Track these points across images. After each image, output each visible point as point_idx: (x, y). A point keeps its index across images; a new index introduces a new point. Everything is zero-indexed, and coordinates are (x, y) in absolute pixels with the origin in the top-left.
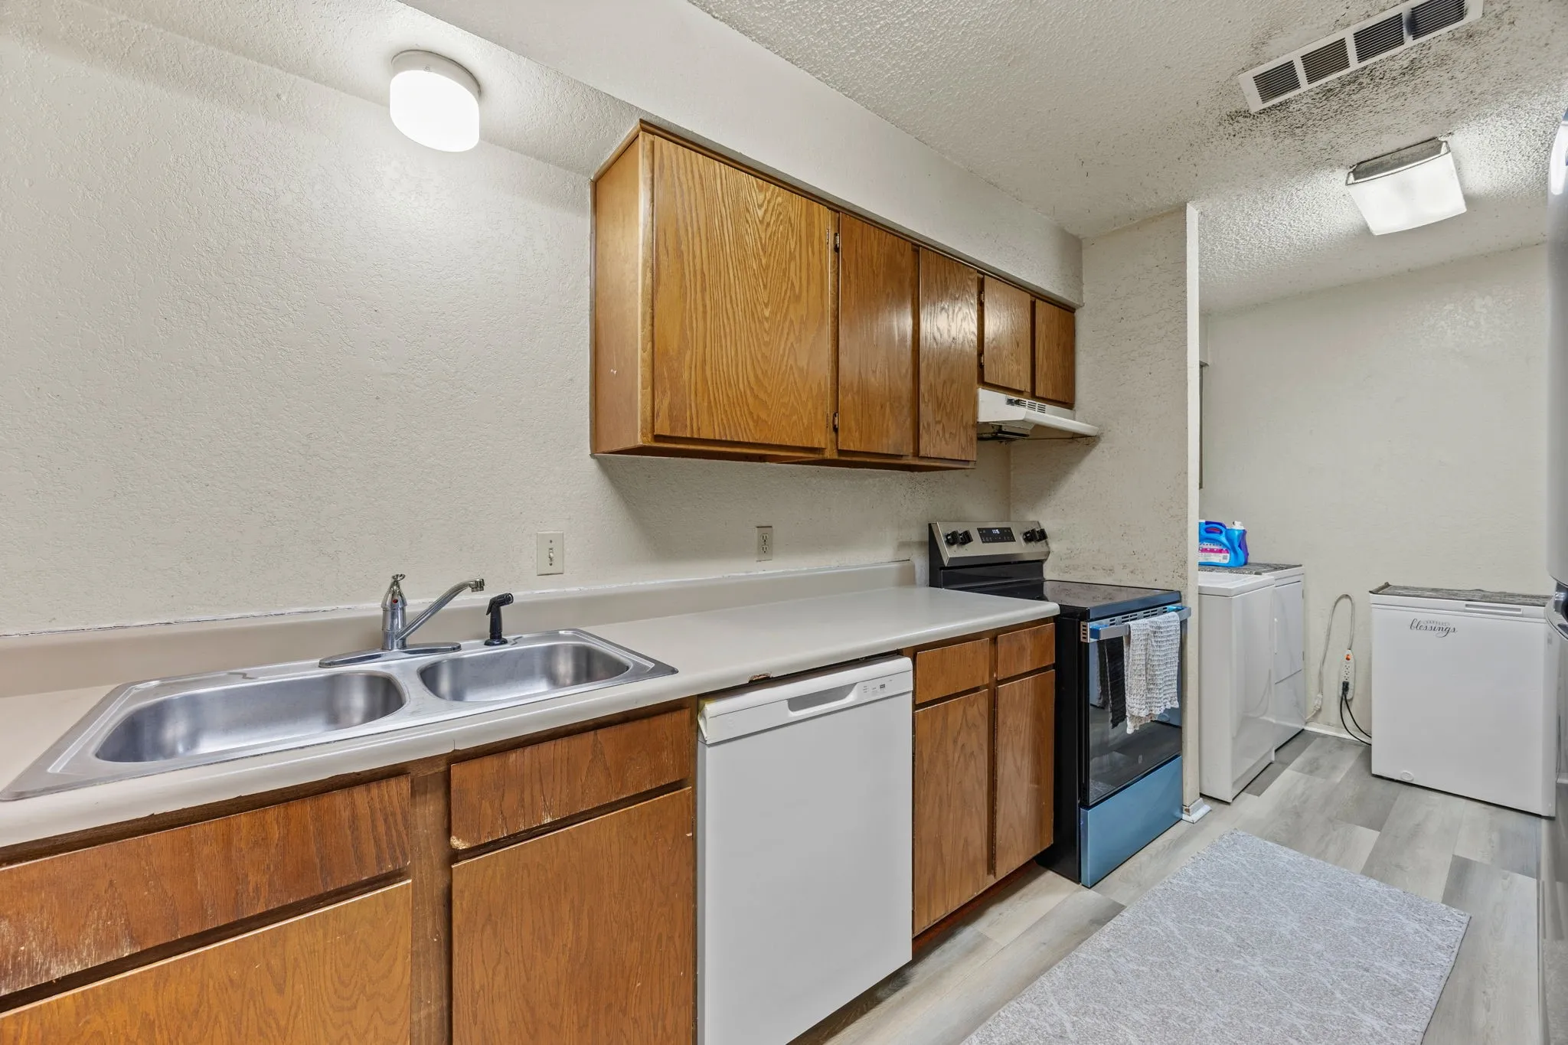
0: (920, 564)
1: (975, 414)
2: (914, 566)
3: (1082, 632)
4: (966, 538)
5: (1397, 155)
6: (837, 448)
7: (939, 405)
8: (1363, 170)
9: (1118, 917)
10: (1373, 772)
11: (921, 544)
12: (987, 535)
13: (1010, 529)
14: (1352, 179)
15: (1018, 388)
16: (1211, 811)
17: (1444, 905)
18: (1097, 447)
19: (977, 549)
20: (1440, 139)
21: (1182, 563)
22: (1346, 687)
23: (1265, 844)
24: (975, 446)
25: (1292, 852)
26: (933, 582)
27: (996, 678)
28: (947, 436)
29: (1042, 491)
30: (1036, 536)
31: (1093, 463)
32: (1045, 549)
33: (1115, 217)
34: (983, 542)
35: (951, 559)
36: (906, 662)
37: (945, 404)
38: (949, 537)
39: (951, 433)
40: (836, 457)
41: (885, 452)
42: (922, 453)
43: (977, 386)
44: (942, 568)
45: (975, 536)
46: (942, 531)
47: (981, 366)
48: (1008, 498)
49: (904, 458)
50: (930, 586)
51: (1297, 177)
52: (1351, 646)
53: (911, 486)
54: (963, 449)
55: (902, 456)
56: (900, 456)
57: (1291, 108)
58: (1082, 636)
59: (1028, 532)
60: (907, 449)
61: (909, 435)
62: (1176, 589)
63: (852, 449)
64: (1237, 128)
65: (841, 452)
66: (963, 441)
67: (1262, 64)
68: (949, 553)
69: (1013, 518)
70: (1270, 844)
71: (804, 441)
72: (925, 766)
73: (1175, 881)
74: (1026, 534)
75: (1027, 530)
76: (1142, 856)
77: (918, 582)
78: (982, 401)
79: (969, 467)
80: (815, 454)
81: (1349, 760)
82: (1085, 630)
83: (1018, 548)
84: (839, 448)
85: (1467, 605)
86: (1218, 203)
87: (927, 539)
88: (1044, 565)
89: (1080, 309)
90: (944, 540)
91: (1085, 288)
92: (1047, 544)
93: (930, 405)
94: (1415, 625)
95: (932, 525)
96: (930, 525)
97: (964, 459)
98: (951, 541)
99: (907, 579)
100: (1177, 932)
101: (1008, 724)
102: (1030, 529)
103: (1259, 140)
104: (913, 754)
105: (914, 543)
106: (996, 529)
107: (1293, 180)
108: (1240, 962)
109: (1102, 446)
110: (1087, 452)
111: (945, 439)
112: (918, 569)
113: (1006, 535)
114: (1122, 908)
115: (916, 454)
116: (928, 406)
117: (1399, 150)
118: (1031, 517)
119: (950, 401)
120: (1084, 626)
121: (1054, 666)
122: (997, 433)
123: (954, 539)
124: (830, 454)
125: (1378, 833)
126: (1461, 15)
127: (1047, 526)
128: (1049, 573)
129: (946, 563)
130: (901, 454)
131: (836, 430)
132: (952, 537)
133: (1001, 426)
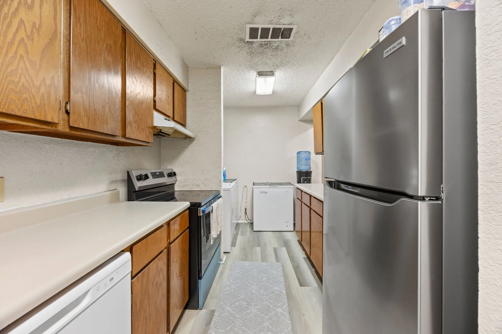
0: (122, 190)
1: (152, 123)
2: (119, 192)
3: (199, 212)
4: (146, 177)
5: (266, 73)
6: (69, 125)
7: (136, 114)
8: (260, 74)
9: (214, 317)
10: (254, 230)
11: (123, 181)
12: (155, 175)
13: (163, 172)
14: (258, 75)
15: (168, 115)
16: (226, 257)
17: (277, 263)
18: (194, 142)
19: (151, 181)
20: (274, 72)
21: (220, 181)
22: (246, 209)
23: (241, 262)
24: (152, 138)
25: (247, 262)
26: (130, 199)
27: (169, 242)
28: (140, 130)
29: (174, 158)
30: (172, 174)
31: (192, 148)
32: (175, 179)
33: (201, 62)
34: (153, 178)
35: (140, 187)
36: (128, 255)
37: (139, 114)
38: (138, 177)
39: (142, 128)
40: (67, 130)
41: (105, 132)
42: (127, 136)
43: (153, 110)
44: (134, 192)
45: (150, 176)
46: (134, 174)
47: (155, 101)
48: (160, 159)
49: (116, 137)
50: (128, 201)
51: (247, 70)
52: (247, 199)
53: (117, 153)
54: (147, 137)
55: (115, 136)
56: (114, 136)
57: (253, 45)
58: (199, 213)
59: (170, 173)
60: (119, 132)
61: (119, 126)
62: (218, 190)
63: (81, 127)
64: (240, 45)
65: (71, 128)
66: (147, 133)
67: (253, 24)
68: (138, 185)
69: (162, 167)
70: (242, 262)
71: (37, 115)
72: (138, 307)
73: (225, 290)
74: (168, 174)
75: (169, 172)
76: (214, 284)
77: (121, 199)
78: (155, 117)
79: (149, 145)
80: (49, 126)
81: (248, 229)
82: (200, 211)
83: (165, 180)
84: (71, 125)
85: (269, 186)
86: (228, 70)
87: (126, 178)
88: (175, 185)
89: (188, 92)
90: (135, 178)
91: (189, 85)
92: (176, 177)
93: (132, 112)
94: (261, 192)
95: (129, 172)
96: (128, 172)
97: (147, 141)
98: (139, 179)
99: (115, 199)
100: (231, 310)
101: (174, 261)
102: (170, 172)
103: (244, 52)
104: (132, 306)
105: (119, 181)
106: (158, 172)
107: (246, 70)
108: (250, 311)
109: (195, 142)
110: (190, 144)
111: (139, 131)
112: (121, 193)
113: (161, 175)
114: (214, 311)
115: (124, 136)
116: (130, 112)
117: (267, 72)
118: (169, 167)
119: (141, 113)
120: (199, 209)
121: (188, 228)
122: (159, 132)
123: (140, 178)
124: (62, 128)
125: (260, 248)
126: (289, 38)
127: (176, 170)
128: (177, 188)
129: (137, 189)
130: (116, 135)
131: (68, 113)
132: (140, 177)
133: (161, 130)
